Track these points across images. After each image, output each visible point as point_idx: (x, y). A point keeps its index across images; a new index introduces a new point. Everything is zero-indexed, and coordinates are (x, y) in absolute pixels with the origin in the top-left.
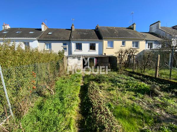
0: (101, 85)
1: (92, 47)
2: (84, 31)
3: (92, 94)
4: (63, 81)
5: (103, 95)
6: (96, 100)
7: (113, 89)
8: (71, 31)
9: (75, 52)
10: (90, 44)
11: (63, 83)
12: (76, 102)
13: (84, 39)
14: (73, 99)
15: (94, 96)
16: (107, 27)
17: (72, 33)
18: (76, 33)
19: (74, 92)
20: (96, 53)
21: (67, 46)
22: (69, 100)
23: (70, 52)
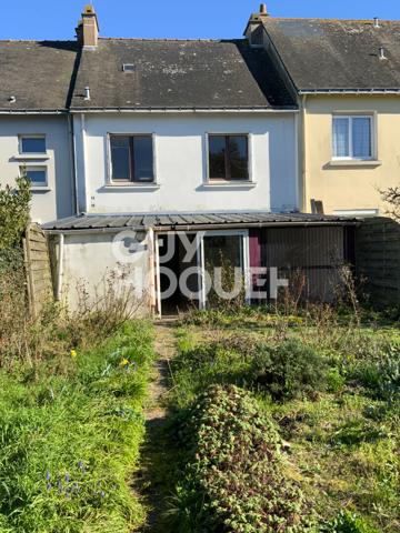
0: (289, 409)
1: (227, 162)
2: (168, 51)
3: (223, 467)
4: (21, 391)
5: (306, 473)
6: (255, 501)
7: (373, 437)
8: (73, 55)
9: (104, 197)
10: (211, 137)
11: (17, 402)
12: (116, 516)
13: (164, 104)
14: (96, 502)
15: (239, 478)
16: (323, 19)
17: (83, 67)
18: (111, 64)
19: (101, 457)
20: (252, 199)
21: (50, 154)
22: (61, 510)
23: (71, 199)
